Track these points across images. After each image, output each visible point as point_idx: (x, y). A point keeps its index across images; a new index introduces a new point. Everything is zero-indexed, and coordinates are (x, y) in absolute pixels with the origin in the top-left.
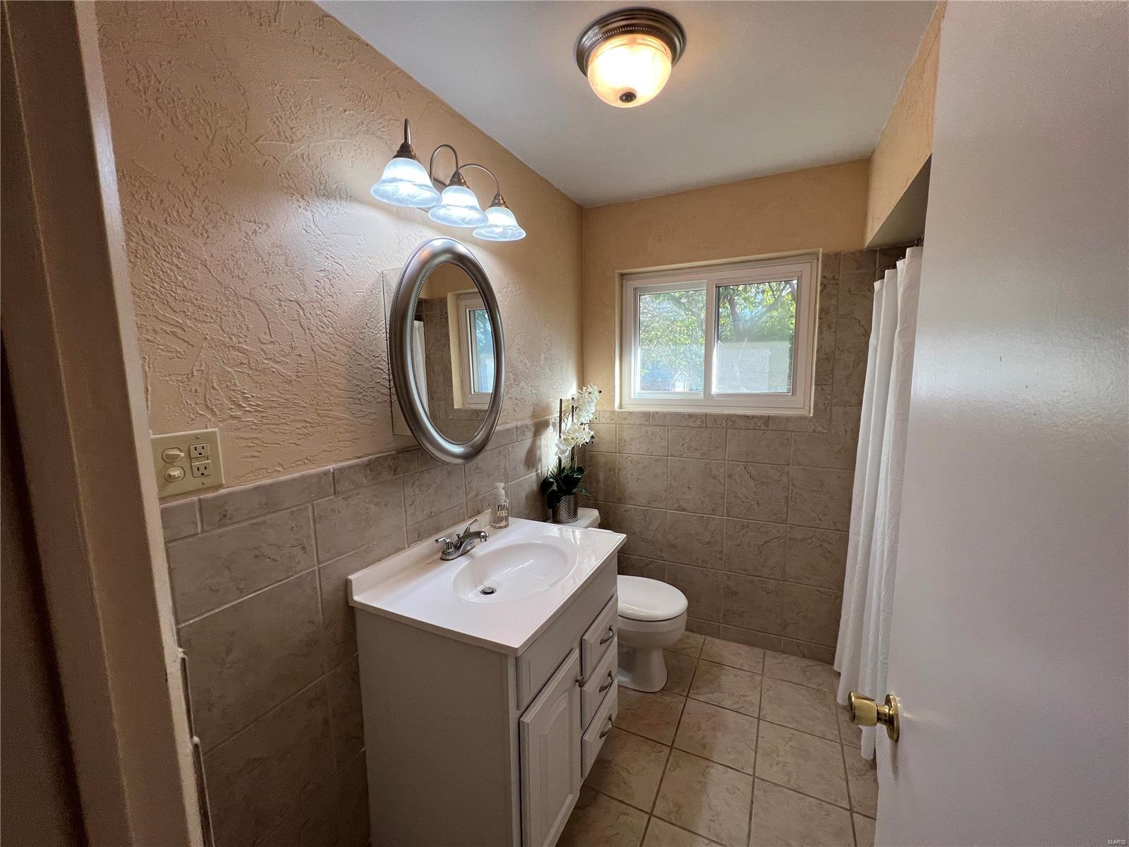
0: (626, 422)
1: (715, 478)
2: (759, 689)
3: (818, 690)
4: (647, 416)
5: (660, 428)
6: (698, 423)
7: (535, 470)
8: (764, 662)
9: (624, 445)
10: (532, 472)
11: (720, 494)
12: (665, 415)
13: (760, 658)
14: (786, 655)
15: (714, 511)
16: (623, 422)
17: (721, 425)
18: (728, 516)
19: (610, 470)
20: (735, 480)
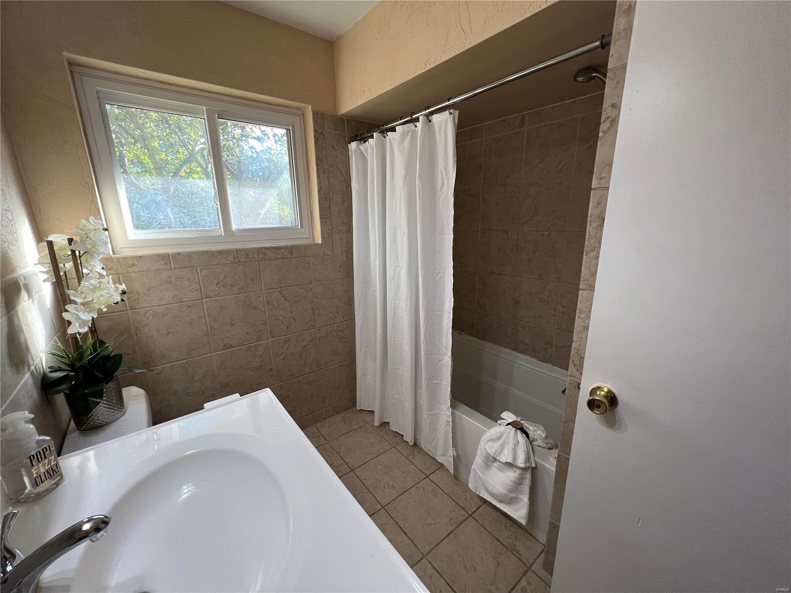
0: (136, 269)
1: (255, 308)
2: (334, 452)
3: (360, 427)
4: (165, 258)
5: (186, 270)
6: (230, 258)
7: (26, 368)
8: (322, 434)
9: (138, 299)
10: (24, 374)
11: (263, 321)
12: (190, 255)
13: (317, 432)
14: (327, 420)
15: (259, 338)
16: (130, 270)
17: (253, 258)
18: (272, 337)
19: (121, 334)
20: (273, 305)
